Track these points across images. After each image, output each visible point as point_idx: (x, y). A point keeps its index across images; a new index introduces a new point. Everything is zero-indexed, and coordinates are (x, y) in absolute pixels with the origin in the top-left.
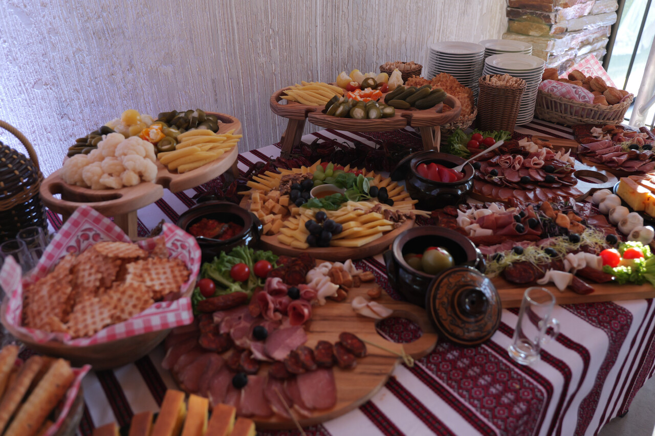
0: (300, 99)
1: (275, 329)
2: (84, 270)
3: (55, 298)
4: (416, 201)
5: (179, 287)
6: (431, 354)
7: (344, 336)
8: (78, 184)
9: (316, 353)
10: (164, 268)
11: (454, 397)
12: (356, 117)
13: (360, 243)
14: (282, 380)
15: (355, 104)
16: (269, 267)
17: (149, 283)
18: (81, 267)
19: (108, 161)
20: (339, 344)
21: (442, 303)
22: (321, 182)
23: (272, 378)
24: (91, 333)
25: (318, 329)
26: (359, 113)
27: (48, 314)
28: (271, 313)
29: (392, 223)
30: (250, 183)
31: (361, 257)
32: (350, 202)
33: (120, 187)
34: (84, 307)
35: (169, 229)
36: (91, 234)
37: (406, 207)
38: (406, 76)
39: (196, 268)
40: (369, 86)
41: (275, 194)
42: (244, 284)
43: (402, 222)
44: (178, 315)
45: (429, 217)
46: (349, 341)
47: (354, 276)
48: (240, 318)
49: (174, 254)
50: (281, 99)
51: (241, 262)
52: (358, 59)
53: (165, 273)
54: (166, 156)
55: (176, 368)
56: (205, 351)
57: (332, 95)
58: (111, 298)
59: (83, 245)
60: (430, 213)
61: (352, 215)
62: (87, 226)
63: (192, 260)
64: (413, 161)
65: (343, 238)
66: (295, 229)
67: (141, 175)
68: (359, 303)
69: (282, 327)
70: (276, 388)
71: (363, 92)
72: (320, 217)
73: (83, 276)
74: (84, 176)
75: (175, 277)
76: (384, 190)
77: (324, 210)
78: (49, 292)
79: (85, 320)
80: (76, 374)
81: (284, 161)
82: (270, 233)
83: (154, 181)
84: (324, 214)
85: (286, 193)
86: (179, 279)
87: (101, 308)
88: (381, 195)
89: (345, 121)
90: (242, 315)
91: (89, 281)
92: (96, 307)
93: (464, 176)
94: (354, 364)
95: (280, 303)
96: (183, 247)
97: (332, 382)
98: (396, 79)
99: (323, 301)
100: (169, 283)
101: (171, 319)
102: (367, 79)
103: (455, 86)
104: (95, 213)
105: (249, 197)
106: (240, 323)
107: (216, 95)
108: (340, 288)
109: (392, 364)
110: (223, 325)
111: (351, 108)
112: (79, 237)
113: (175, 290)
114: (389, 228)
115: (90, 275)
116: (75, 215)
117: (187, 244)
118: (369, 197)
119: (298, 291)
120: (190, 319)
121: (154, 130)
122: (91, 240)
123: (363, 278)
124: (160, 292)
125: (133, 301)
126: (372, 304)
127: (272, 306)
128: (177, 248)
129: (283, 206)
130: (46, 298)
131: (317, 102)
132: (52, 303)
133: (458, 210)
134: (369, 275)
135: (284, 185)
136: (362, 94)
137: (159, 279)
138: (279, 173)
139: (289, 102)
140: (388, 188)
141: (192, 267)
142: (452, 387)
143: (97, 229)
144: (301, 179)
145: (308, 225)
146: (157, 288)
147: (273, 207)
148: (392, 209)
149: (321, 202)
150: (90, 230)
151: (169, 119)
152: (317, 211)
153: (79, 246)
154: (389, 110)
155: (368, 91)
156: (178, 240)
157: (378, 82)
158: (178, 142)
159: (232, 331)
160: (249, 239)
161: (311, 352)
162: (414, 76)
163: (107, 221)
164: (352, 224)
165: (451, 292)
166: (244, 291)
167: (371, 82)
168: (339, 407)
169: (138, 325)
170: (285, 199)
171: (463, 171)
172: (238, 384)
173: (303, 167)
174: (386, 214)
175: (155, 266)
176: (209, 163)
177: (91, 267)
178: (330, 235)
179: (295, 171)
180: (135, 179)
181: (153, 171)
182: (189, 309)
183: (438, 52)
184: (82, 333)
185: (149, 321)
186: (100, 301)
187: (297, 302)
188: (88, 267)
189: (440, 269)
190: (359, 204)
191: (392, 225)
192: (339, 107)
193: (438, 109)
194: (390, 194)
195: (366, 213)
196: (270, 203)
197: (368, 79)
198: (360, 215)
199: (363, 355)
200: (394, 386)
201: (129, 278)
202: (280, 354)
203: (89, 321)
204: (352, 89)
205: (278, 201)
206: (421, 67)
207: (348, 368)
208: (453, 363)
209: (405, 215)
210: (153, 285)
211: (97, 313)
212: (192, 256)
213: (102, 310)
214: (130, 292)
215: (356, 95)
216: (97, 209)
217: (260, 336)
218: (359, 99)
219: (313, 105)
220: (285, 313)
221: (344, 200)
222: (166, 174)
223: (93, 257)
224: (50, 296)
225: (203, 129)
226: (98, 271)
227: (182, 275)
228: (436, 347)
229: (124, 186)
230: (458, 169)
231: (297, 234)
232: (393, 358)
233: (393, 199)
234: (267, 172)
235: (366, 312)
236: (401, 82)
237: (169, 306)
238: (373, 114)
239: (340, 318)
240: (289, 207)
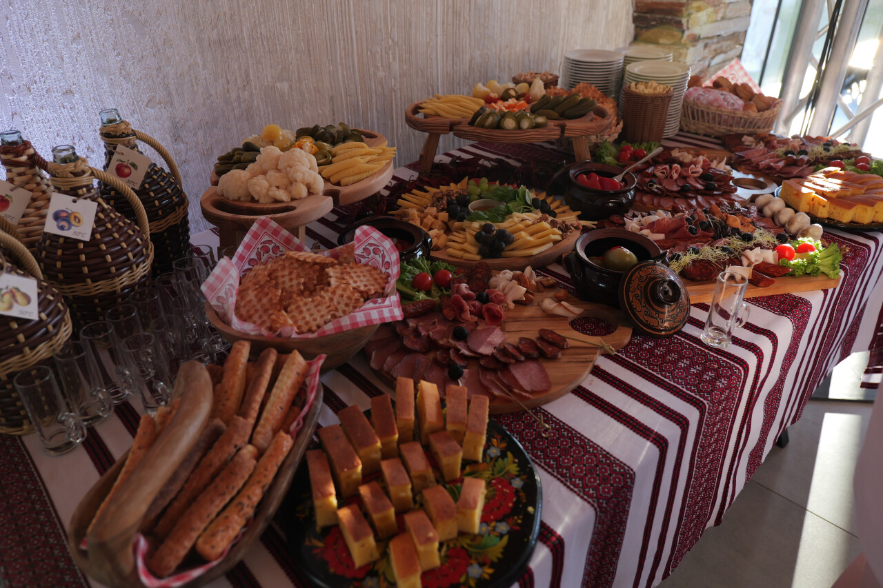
0: (441, 113)
1: (472, 330)
2: (283, 276)
3: (265, 301)
4: (579, 213)
5: (383, 288)
6: (627, 346)
7: (542, 331)
8: (242, 199)
9: (521, 347)
10: (362, 272)
11: (660, 378)
12: (507, 127)
13: (535, 251)
14: (494, 371)
15: (503, 116)
16: (451, 276)
17: (354, 285)
18: (280, 274)
19: (271, 173)
20: (541, 338)
21: (636, 296)
22: (477, 197)
23: (485, 369)
24: (314, 328)
25: (513, 329)
26: (510, 123)
27: (260, 317)
28: (468, 316)
29: (560, 233)
30: (400, 202)
31: (541, 265)
32: (515, 213)
33: (290, 200)
34: (298, 307)
35: (365, 233)
36: (271, 246)
37: (571, 218)
38: (547, 86)
39: (395, 270)
40: (511, 97)
41: (434, 210)
42: (428, 293)
43: (571, 232)
44: (391, 311)
45: (595, 227)
46: (550, 336)
47: (537, 282)
48: (434, 323)
49: (363, 261)
50: (419, 112)
51: (420, 273)
52: (480, 72)
53: (364, 276)
54: (328, 170)
55: (385, 367)
56: (409, 351)
57: (477, 108)
58: (323, 297)
59: (264, 258)
60: (596, 223)
61: (520, 226)
62: (266, 238)
63: (388, 264)
64: (572, 172)
65: (513, 250)
66: (462, 243)
67: (309, 187)
68: (549, 304)
69: (479, 328)
70: (490, 376)
71: (507, 103)
72: (487, 229)
73: (284, 282)
74: (250, 190)
75: (375, 279)
76: (544, 201)
77: (489, 222)
78: (256, 296)
79: (304, 318)
80: (310, 365)
81: (426, 179)
82: (437, 248)
83: (321, 194)
84: (491, 226)
85: (442, 210)
86: (380, 281)
87: (316, 306)
88: (543, 208)
89: (496, 133)
90: (436, 320)
91: (292, 286)
92: (311, 306)
93: (626, 185)
94: (560, 355)
95: (474, 306)
96: (376, 251)
97: (543, 371)
98: (538, 89)
99: (512, 306)
100: (371, 285)
101: (387, 314)
102: (507, 91)
103: (597, 96)
104: (274, 224)
105: (406, 215)
106: (436, 327)
107: (334, 114)
108: (527, 292)
109: (596, 354)
110: (420, 328)
111: (500, 120)
112: (259, 250)
113: (380, 291)
114: (558, 238)
115: (291, 280)
116: (255, 227)
117: (381, 248)
118: (532, 208)
119: (487, 296)
120: (401, 316)
121: (308, 143)
122: (271, 252)
123: (545, 283)
124: (367, 292)
125: (345, 300)
126: (563, 303)
127: (467, 307)
128: (370, 254)
129: (442, 222)
130: (255, 301)
131: (460, 115)
132: (263, 306)
133: (625, 219)
134: (552, 280)
135: (439, 202)
136: (506, 105)
137: (362, 281)
138: (426, 191)
139: (426, 116)
140: (549, 201)
141: (389, 271)
142: (656, 371)
143: (276, 241)
144: (455, 195)
145: (478, 237)
146: (362, 288)
147: (433, 223)
148: (559, 220)
149: (485, 214)
150: (270, 242)
151: (314, 133)
152: (483, 223)
153: (260, 259)
154: (540, 120)
155: (511, 101)
156: (371, 245)
157: (520, 92)
158: (334, 156)
159: (431, 334)
160: (420, 253)
161: (517, 348)
162: (552, 87)
163: (285, 232)
164: (523, 234)
165: (643, 285)
166: (430, 298)
167: (513, 93)
168: (554, 390)
169: (360, 317)
170: (444, 215)
171: (624, 180)
172: (455, 376)
173: (452, 185)
174: (553, 224)
175: (353, 270)
176: (372, 175)
177: (291, 273)
178: (504, 245)
179: (443, 188)
180: (304, 192)
181: (320, 185)
182: (399, 307)
183: (573, 60)
184: (305, 329)
185: (369, 314)
186: (313, 301)
187: (490, 304)
188: (286, 272)
189: (628, 268)
190: (525, 215)
191: (562, 236)
192: (487, 118)
193: (590, 118)
194: (552, 206)
195: (533, 224)
196: (429, 220)
197: (509, 89)
198: (528, 226)
199: (565, 347)
200: (598, 372)
201: (333, 281)
202: (485, 350)
203: (308, 318)
204: (495, 101)
205: (436, 218)
206: (557, 78)
207: (554, 358)
208: (651, 351)
209: (572, 225)
210: (359, 287)
211: (314, 310)
212: (387, 259)
213: (319, 308)
214: (339, 292)
215: (500, 106)
216: (275, 220)
217: (460, 336)
218: (506, 110)
219: (457, 118)
220: (479, 314)
221: (509, 212)
222: (330, 187)
223: (287, 265)
224: (260, 300)
225: (350, 144)
226: (299, 276)
227: (381, 278)
228: (631, 339)
229: (293, 199)
230: (617, 179)
231: (466, 246)
232: (595, 348)
233: (557, 211)
234: (414, 191)
235: (560, 311)
236: (543, 92)
237: (383, 302)
238: (525, 124)
239: (531, 319)
240: (450, 224)
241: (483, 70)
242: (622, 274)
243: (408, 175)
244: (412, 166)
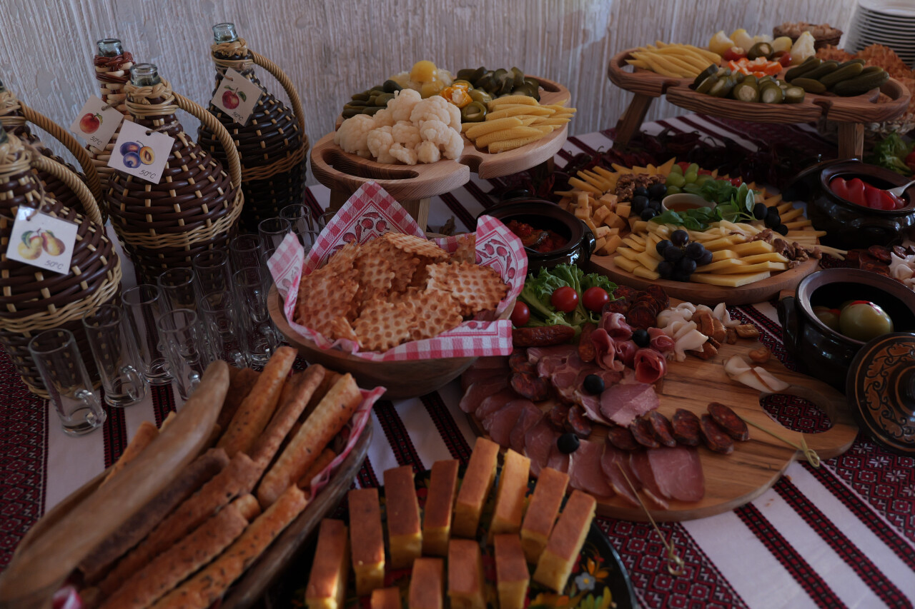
0: (656, 67)
1: (613, 383)
2: (372, 265)
3: (337, 295)
4: (823, 233)
5: (496, 306)
6: (844, 455)
7: (714, 406)
8: (359, 153)
9: (675, 424)
10: (474, 277)
11: (882, 522)
12: (743, 98)
13: (739, 282)
14: (626, 453)
15: (742, 80)
16: (606, 297)
17: (456, 294)
18: (368, 261)
19: (401, 126)
20: (709, 418)
21: (875, 384)
22: (678, 189)
23: (612, 447)
24: (384, 347)
25: (674, 393)
26: (747, 92)
27: (327, 316)
28: (611, 361)
29: (786, 259)
30: (573, 180)
31: (741, 303)
32: (724, 222)
33: (414, 163)
34: (374, 313)
35: (488, 224)
36: (375, 221)
37: (808, 240)
38: (818, 44)
39: (518, 282)
40: (761, 54)
41: (612, 199)
42: (569, 316)
43: (801, 261)
44: (495, 342)
45: (842, 258)
46: (724, 417)
47: (728, 328)
48: (564, 361)
49: (485, 260)
50: (626, 64)
51: (566, 286)
53: (476, 283)
54: (475, 128)
55: (479, 412)
56: (517, 397)
57: (707, 65)
58: (409, 305)
59: (364, 235)
60: (845, 252)
61: (727, 241)
62: (371, 209)
63: (512, 272)
64: (825, 173)
65: (709, 273)
66: (639, 252)
67: (442, 150)
68: (736, 366)
69: (623, 382)
70: (616, 461)
71: (752, 62)
72: (677, 238)
73: (371, 273)
74: (369, 144)
75: (489, 290)
76: (773, 210)
77: (683, 229)
78: (329, 287)
79: (376, 329)
80: (365, 396)
81: (619, 154)
82: (603, 253)
83: (457, 160)
84: (684, 234)
85: (625, 200)
86: (495, 294)
87: (396, 316)
88: (769, 219)
89: (726, 103)
90: (567, 357)
91: (378, 281)
92: (390, 315)
93: (906, 204)
94: (731, 449)
95: (624, 348)
96: (501, 251)
97: (697, 469)
98: (805, 48)
99: (682, 356)
100: (481, 298)
101: (487, 344)
102: (759, 45)
103: (895, 65)
104: (383, 193)
105: (574, 199)
106: (564, 368)
108: (709, 341)
109: (788, 459)
110: (542, 366)
111: (735, 85)
112: (360, 223)
113: (490, 308)
114: (781, 266)
115: (380, 272)
116: (359, 193)
117: (507, 249)
118: (752, 218)
119: (649, 336)
120: (509, 349)
121: (460, 90)
122: (374, 229)
123: (741, 332)
124: (471, 307)
125: (438, 314)
126: (758, 369)
127: (613, 350)
128: (493, 253)
129: (621, 217)
130: (326, 293)
131: (680, 73)
132: (333, 301)
133: (893, 254)
134: (751, 329)
135: (624, 188)
136: (751, 66)
137: (469, 290)
138: (614, 171)
139: (636, 69)
140: (780, 209)
141: (512, 281)
142: (879, 508)
143: (384, 215)
144: (648, 182)
145: (661, 248)
146: (467, 301)
147: (607, 217)
148: (788, 240)
149: (681, 216)
150: (375, 215)
151: (475, 78)
152: (674, 228)
153: (359, 235)
154: (795, 92)
155: (760, 61)
156: (495, 242)
157: (776, 50)
158: (490, 110)
159: (554, 376)
160: (576, 256)
161: (667, 423)
162: (829, 46)
163: (396, 206)
164: (728, 253)
165: (890, 370)
166: (569, 325)
167: (765, 49)
168: (707, 503)
169: (446, 345)
170: (625, 208)
171: (905, 195)
172: (565, 447)
173: (650, 166)
174: (778, 246)
175: (464, 273)
176: (532, 143)
177: (381, 263)
178: (695, 265)
179: (637, 170)
180: (434, 154)
181: (458, 147)
182: (508, 337)
183: (870, 11)
184: (372, 345)
185: (460, 342)
186: (395, 308)
187: (649, 351)
188: (377, 262)
189: (871, 334)
190: (738, 227)
191: (786, 264)
192: (717, 81)
193: (873, 97)
194: (783, 218)
195: (747, 241)
196: (603, 211)
197: (761, 44)
198: (738, 243)
199: (743, 439)
200: (786, 489)
201: (431, 283)
202: (622, 418)
203: (382, 331)
204: (736, 58)
205: (614, 210)
206: (840, 33)
207: (720, 452)
208: (880, 473)
209: (806, 251)
210: (463, 298)
211: (391, 322)
212: (513, 265)
213: (399, 319)
214: (433, 301)
215: (742, 66)
216: (386, 188)
217: (593, 389)
218: (747, 72)
219: (677, 77)
220: (629, 363)
221: (715, 219)
222: (473, 151)
223: (382, 250)
224: (331, 293)
225: (519, 96)
226: (390, 269)
227: (498, 289)
228: (853, 446)
229: (419, 163)
230: (896, 193)
231: (642, 257)
232: (787, 451)
233: (789, 225)
234: (597, 168)
235: (749, 380)
236: (812, 52)
237: (486, 327)
238: (770, 96)
239: (706, 382)
240: (630, 221)
241: (738, 14)
242: (861, 346)
243: (601, 143)
244: (608, 133)
